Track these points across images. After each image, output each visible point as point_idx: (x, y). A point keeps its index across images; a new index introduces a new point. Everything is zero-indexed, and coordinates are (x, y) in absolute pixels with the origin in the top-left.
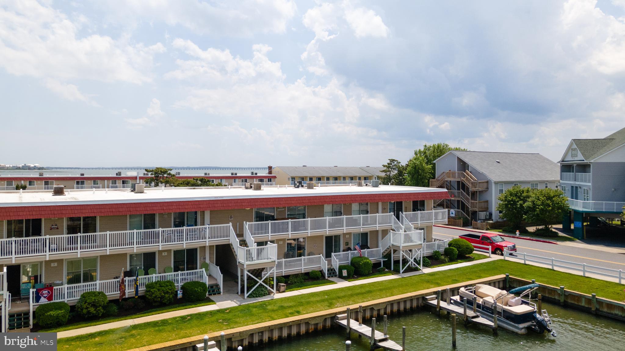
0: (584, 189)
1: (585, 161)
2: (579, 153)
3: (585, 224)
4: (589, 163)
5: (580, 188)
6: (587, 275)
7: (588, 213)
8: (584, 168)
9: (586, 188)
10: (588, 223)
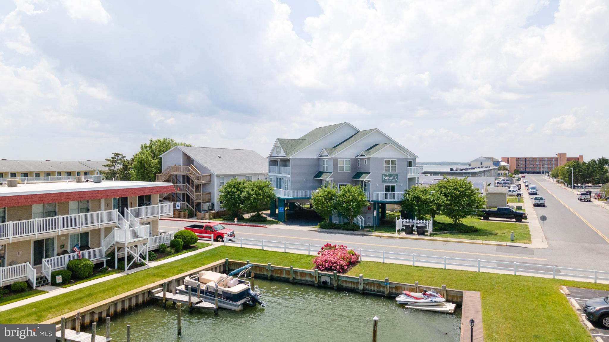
0: (286, 180)
1: (286, 157)
2: (282, 151)
3: (286, 209)
4: (289, 159)
5: (283, 179)
6: (287, 251)
7: (288, 200)
8: (285, 162)
9: (287, 179)
10: (288, 208)
